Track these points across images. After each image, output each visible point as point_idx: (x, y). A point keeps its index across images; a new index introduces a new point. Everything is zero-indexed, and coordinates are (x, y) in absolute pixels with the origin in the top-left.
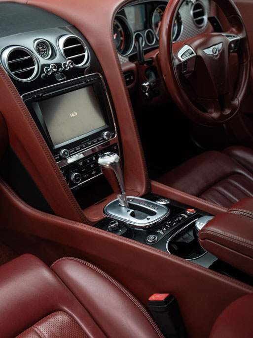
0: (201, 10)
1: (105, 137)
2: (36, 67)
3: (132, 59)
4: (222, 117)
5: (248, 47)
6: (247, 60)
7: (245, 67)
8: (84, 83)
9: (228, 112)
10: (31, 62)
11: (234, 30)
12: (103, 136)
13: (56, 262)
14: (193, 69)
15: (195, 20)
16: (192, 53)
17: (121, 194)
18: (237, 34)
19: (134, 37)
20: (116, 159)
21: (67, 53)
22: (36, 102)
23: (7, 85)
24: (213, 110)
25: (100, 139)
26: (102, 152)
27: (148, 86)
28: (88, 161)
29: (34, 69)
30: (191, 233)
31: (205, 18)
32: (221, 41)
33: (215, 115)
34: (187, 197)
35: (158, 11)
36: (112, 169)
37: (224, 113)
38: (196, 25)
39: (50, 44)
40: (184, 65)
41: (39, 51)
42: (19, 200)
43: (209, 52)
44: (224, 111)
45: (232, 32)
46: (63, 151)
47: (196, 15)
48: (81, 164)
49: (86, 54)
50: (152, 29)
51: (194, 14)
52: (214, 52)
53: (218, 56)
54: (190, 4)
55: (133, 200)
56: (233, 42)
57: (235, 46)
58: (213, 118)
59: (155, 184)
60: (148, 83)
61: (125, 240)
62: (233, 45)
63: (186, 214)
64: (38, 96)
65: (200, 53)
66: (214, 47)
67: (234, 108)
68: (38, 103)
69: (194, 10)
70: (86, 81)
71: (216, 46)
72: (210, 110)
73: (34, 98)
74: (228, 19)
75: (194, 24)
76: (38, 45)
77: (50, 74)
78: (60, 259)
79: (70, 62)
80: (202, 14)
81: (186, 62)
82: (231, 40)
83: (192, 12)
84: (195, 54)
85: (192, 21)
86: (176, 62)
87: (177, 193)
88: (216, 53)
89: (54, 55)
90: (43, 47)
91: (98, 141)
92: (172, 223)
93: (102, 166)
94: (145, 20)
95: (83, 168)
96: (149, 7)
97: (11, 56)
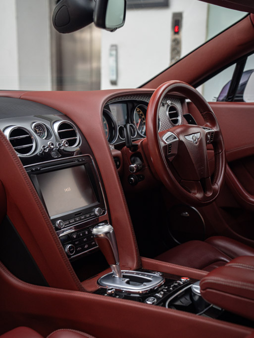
0: (175, 112)
1: (96, 213)
2: (34, 145)
3: (117, 147)
4: (205, 198)
5: (222, 139)
6: (222, 151)
7: (221, 157)
8: (76, 162)
9: (210, 194)
10: (29, 140)
11: (208, 124)
12: (94, 211)
13: (51, 334)
14: (176, 153)
15: (170, 119)
16: (175, 138)
17: (115, 264)
18: (211, 128)
19: (118, 129)
20: (110, 229)
21: (62, 135)
22: (35, 174)
23: (11, 155)
24: (196, 191)
25: (92, 214)
26: (96, 224)
27: (135, 167)
28: (81, 235)
29: (32, 146)
30: (188, 297)
31: (180, 118)
32: (199, 131)
33: (199, 196)
34: (179, 268)
35: (138, 110)
36: (107, 238)
37: (206, 195)
38: (172, 124)
39: (46, 127)
40: (169, 148)
41: (36, 131)
42: (10, 275)
43: (190, 138)
44: (206, 193)
45: (207, 126)
46: (58, 222)
47: (171, 116)
48: (75, 237)
49: (78, 137)
50: (134, 125)
51: (169, 114)
52: (194, 139)
53: (198, 143)
54: (166, 106)
55: (126, 272)
56: (209, 133)
57: (211, 138)
58: (197, 198)
59: (146, 260)
60: (135, 165)
61: (125, 302)
62: (209, 136)
63: (181, 281)
64: (37, 170)
65: (182, 138)
66: (193, 135)
67: (215, 192)
68: (35, 175)
69: (169, 111)
70: (78, 161)
71: (195, 135)
72: (193, 192)
73: (32, 171)
74: (202, 115)
75: (171, 123)
76: (35, 127)
77: (47, 151)
78: (55, 332)
79: (65, 142)
80: (176, 115)
81: (170, 145)
82: (207, 131)
83: (167, 113)
84: (177, 139)
85: (168, 120)
86: (162, 144)
87: (169, 266)
88: (195, 140)
89: (49, 136)
90: (39, 128)
91: (91, 216)
92: (169, 288)
93: (97, 236)
94: (126, 117)
95: (76, 241)
96: (130, 105)
97: (13, 134)
